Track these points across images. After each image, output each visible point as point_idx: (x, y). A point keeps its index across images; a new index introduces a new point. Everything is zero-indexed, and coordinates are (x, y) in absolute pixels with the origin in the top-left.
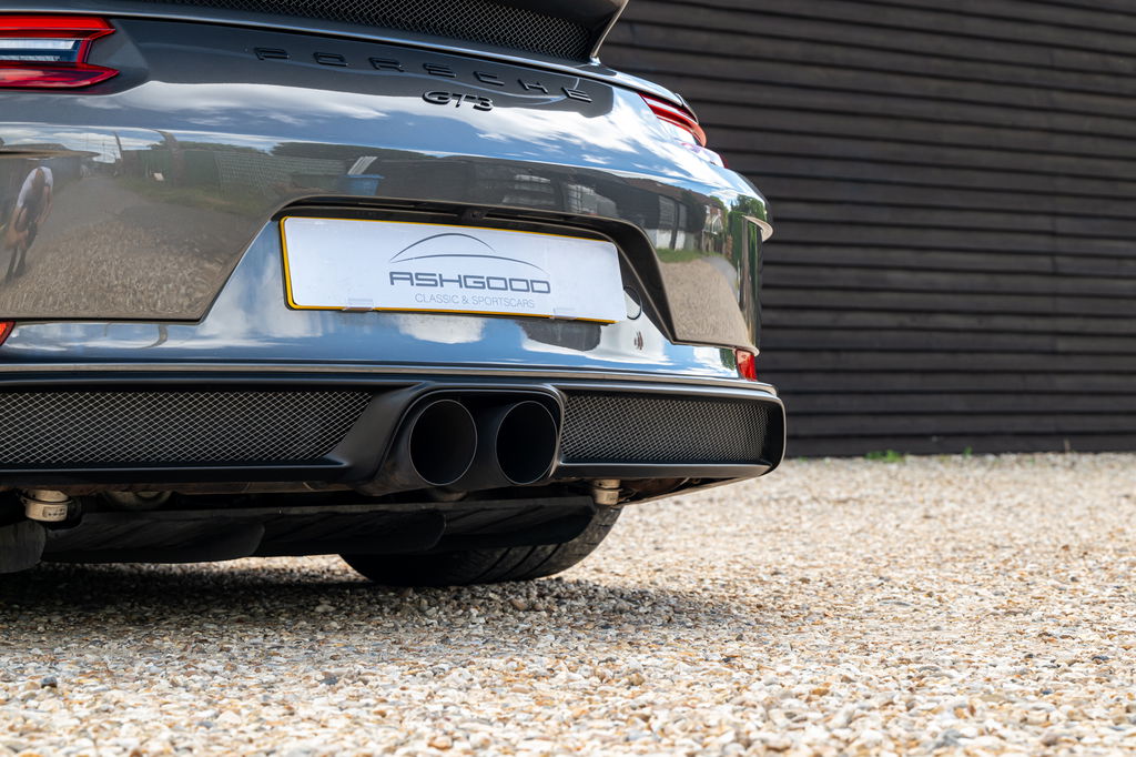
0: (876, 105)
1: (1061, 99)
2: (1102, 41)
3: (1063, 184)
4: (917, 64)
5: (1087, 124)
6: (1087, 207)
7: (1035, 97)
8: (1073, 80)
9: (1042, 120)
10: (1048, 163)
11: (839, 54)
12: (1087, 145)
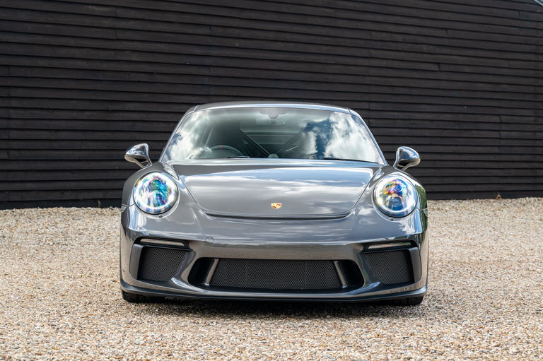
0: (302, 57)
1: (374, 53)
2: (391, 28)
3: (374, 89)
4: (319, 40)
5: (384, 63)
6: (384, 98)
7: (364, 53)
8: (379, 45)
9: (366, 62)
10: (368, 80)
11: (288, 37)
12: (383, 72)
